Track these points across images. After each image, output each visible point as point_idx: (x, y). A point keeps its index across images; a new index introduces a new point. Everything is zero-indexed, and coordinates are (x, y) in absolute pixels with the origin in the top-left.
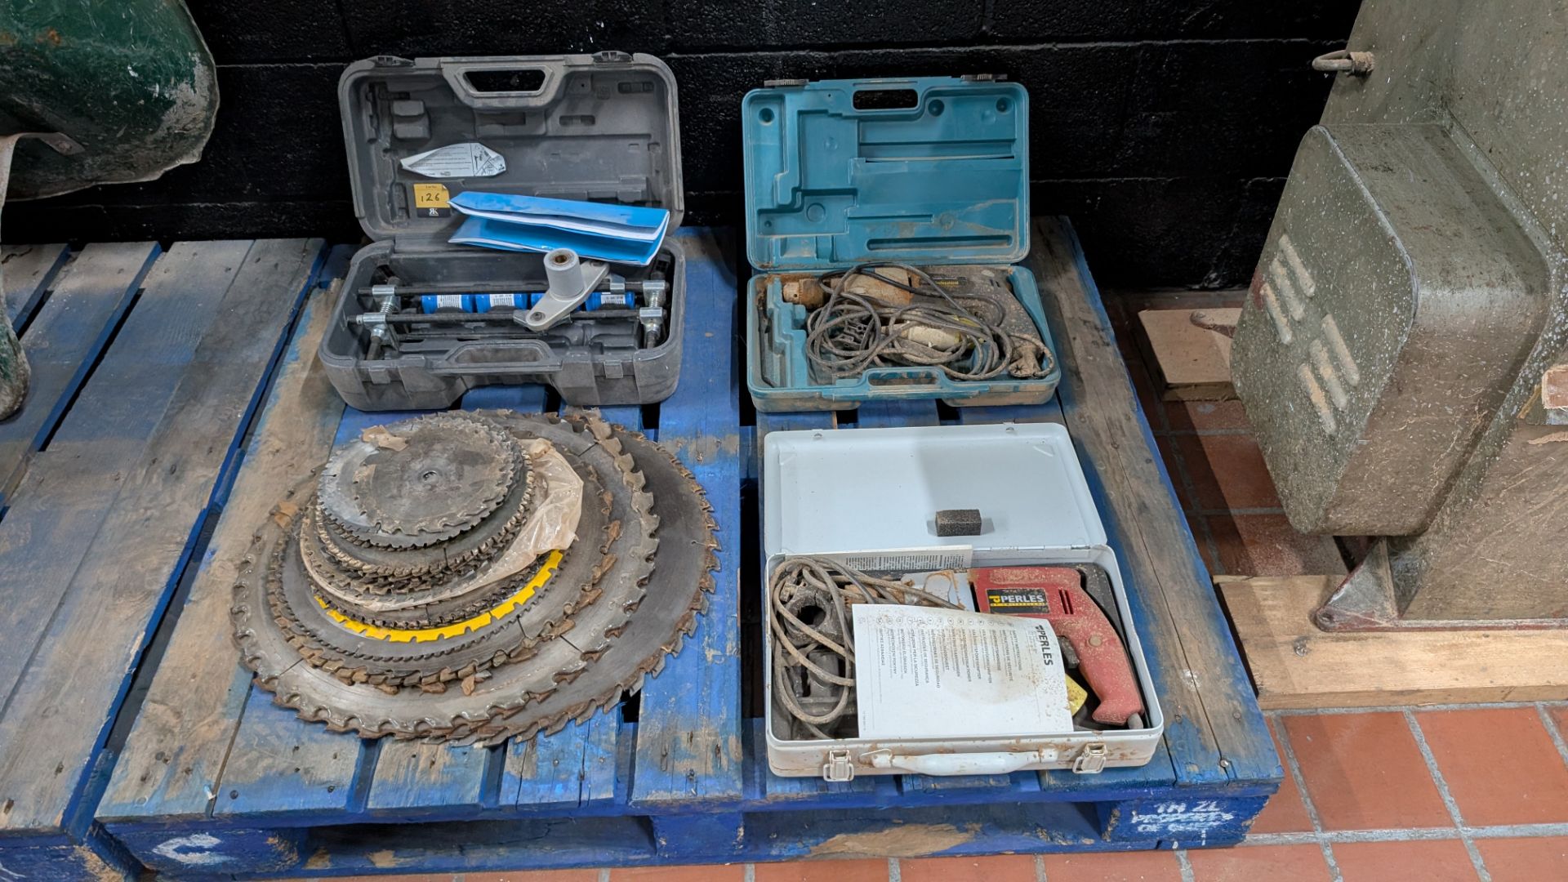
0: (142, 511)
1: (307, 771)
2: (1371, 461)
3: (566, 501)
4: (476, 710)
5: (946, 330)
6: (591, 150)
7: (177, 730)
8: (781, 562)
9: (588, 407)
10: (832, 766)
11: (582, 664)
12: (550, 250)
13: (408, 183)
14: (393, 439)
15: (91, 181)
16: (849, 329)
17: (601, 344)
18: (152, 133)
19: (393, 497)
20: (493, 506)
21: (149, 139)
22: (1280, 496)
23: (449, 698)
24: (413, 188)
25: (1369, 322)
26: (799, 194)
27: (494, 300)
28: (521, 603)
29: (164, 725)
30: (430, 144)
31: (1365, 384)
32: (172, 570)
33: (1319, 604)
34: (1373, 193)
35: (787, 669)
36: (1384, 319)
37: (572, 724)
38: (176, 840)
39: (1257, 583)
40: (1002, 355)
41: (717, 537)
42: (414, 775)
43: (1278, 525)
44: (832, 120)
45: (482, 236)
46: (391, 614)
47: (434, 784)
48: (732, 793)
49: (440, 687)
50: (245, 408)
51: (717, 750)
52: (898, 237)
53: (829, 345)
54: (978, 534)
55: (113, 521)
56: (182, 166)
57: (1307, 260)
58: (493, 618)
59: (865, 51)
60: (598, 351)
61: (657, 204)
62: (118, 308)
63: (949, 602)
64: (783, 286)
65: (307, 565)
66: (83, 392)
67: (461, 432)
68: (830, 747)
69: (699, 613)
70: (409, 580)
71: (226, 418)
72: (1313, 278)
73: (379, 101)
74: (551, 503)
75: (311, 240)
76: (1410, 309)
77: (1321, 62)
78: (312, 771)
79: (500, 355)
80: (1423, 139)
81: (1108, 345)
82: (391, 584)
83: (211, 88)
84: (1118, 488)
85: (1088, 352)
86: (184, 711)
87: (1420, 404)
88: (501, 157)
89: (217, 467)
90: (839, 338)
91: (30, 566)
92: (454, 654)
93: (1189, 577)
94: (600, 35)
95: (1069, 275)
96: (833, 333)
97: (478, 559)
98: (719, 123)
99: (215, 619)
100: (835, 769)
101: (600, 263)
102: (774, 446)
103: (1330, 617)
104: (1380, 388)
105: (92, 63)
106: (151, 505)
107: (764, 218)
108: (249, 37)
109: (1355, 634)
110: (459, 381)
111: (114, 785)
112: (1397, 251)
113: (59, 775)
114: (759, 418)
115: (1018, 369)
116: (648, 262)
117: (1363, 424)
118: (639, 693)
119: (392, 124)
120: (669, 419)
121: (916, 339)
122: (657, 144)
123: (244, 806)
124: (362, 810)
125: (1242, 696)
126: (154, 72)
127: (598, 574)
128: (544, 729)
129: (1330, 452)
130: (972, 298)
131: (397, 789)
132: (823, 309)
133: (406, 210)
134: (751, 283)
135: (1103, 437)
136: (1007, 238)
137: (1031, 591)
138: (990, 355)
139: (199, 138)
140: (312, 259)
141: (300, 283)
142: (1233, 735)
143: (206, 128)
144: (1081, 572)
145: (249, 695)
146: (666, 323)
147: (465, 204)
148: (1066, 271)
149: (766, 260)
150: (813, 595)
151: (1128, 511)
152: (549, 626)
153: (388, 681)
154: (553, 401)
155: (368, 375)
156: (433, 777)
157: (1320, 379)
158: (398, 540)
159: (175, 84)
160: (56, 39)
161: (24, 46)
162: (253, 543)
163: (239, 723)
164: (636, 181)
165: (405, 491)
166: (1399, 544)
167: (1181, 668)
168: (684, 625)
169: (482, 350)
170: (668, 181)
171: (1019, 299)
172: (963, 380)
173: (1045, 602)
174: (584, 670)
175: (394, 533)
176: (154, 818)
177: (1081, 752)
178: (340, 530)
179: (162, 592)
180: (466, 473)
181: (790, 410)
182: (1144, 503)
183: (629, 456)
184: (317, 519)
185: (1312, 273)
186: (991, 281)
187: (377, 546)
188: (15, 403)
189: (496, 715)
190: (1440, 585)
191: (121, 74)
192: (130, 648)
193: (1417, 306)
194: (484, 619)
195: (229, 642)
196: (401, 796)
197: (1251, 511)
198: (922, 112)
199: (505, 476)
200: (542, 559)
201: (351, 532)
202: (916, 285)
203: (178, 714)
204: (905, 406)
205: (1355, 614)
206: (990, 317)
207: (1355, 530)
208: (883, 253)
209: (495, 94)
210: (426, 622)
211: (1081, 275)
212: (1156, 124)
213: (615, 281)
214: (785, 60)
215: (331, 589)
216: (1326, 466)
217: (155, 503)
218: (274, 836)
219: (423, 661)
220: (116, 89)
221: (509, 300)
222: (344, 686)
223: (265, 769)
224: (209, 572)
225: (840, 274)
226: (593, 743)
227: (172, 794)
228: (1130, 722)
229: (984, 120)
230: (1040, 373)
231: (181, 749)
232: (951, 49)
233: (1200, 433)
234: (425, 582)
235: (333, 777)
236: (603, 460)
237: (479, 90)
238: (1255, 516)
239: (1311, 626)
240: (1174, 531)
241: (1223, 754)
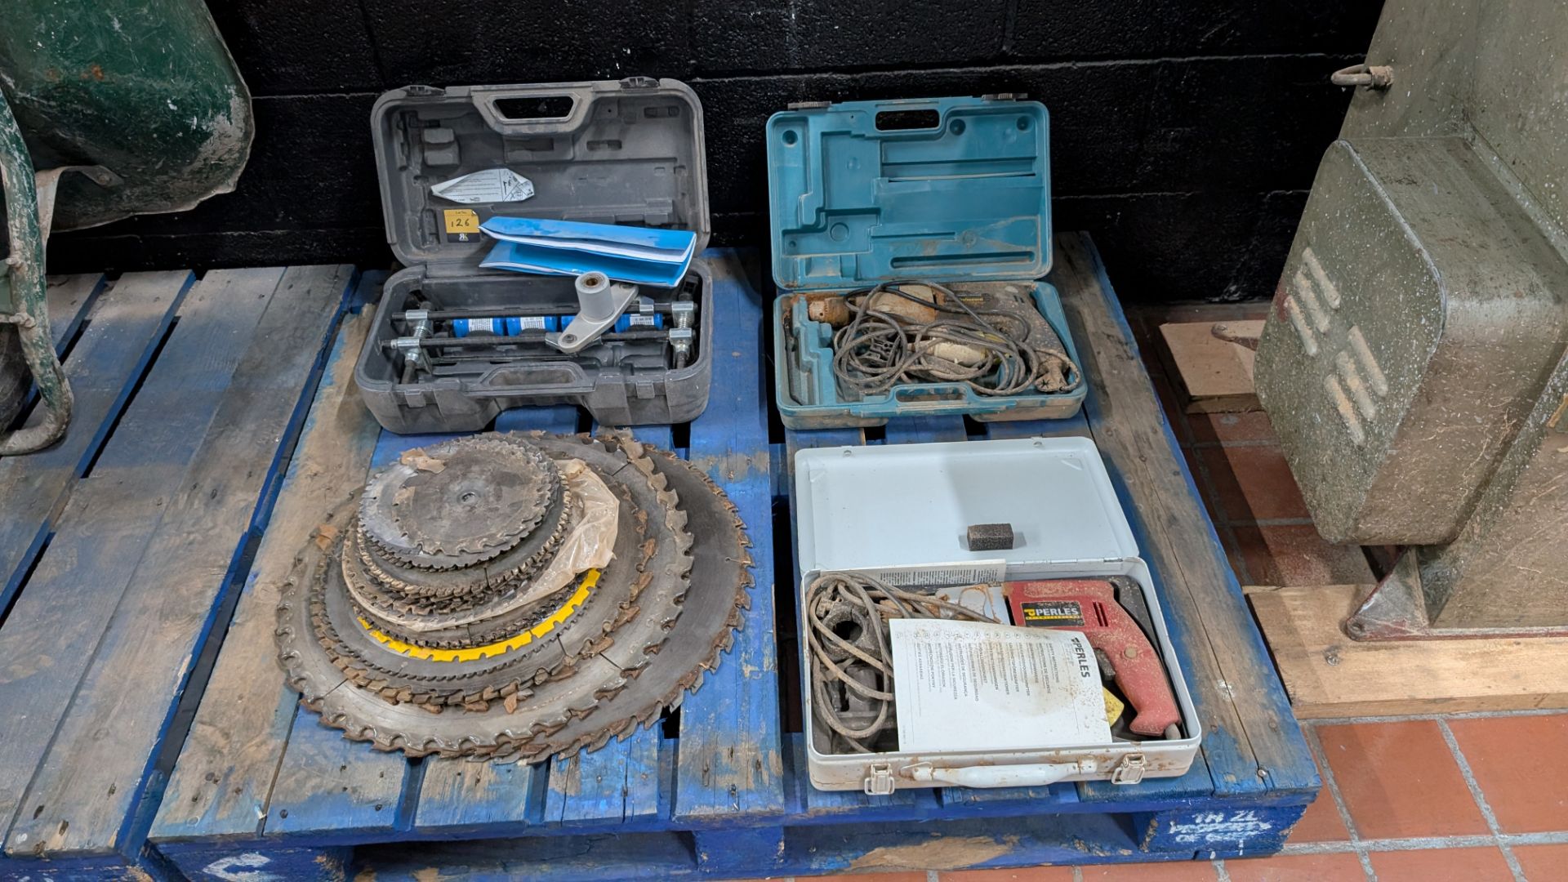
0: (185, 535)
1: (354, 790)
2: (1400, 470)
3: (603, 520)
4: (518, 727)
5: (972, 346)
6: (618, 174)
7: (225, 751)
8: (816, 578)
9: (620, 427)
10: (873, 779)
11: (622, 681)
12: (581, 274)
13: (438, 208)
14: (431, 461)
15: (128, 212)
16: (875, 346)
17: (631, 365)
18: (191, 163)
19: (433, 518)
20: (532, 526)
21: (188, 169)
22: (1308, 507)
23: (492, 717)
24: (443, 213)
25: (1397, 334)
26: (823, 214)
27: (525, 323)
28: (561, 621)
29: (214, 746)
30: (460, 170)
31: (1393, 395)
32: (216, 593)
33: (1349, 614)
34: (1398, 206)
35: (826, 684)
36: (1412, 330)
37: (614, 741)
38: (227, 859)
39: (1286, 593)
40: (1029, 370)
41: (750, 554)
42: (459, 793)
43: (1307, 535)
44: (856, 141)
45: (512, 261)
46: (434, 634)
47: (480, 801)
48: (774, 807)
49: (483, 705)
50: (282, 432)
51: (758, 765)
52: (922, 255)
53: (856, 363)
54: (1011, 548)
55: (157, 546)
56: (218, 196)
57: (1332, 272)
58: (533, 637)
59: (887, 73)
60: (628, 372)
61: (683, 226)
62: (156, 334)
63: (984, 616)
64: (809, 305)
65: (350, 586)
66: (124, 419)
67: (498, 453)
68: (871, 761)
69: (735, 628)
70: (451, 600)
71: (264, 442)
72: (1338, 290)
73: (409, 129)
74: (588, 522)
75: (343, 267)
76: (1439, 321)
77: (1340, 76)
78: (359, 790)
79: (533, 377)
80: (1445, 152)
81: (1132, 358)
82: (433, 604)
83: (246, 120)
84: (1147, 500)
85: (1112, 366)
86: (232, 732)
87: (1449, 413)
88: (530, 183)
89: (256, 491)
90: (865, 356)
91: (78, 590)
92: (496, 673)
93: (1220, 588)
94: (626, 61)
95: (1091, 290)
96: (859, 351)
97: (518, 578)
98: (742, 145)
99: (260, 641)
100: (876, 782)
101: (629, 285)
102: (804, 463)
103: (1361, 627)
104: (1409, 398)
105: (134, 98)
106: (193, 529)
107: (789, 238)
108: (283, 70)
109: (1385, 643)
110: (493, 403)
111: (166, 805)
112: (1424, 263)
113: (112, 796)
114: (788, 436)
115: (1044, 384)
116: (677, 283)
117: (1392, 434)
118: (679, 708)
119: (423, 152)
120: (699, 437)
121: (943, 356)
122: (682, 167)
123: (295, 824)
124: (410, 828)
125: (1277, 706)
126: (192, 106)
127: (636, 592)
128: (586, 746)
129: (1358, 462)
130: (997, 314)
131: (443, 807)
132: (849, 327)
133: (437, 235)
134: (777, 302)
135: (1131, 450)
136: (1029, 255)
137: (1066, 604)
138: (1016, 370)
139: (233, 169)
140: (343, 285)
141: (333, 307)
142: (1269, 745)
143: (241, 159)
144: (1113, 584)
145: (295, 716)
146: (695, 343)
147: (495, 228)
148: (1087, 285)
149: (791, 279)
150: (849, 610)
151: (1158, 523)
152: (588, 644)
153: (432, 701)
154: (585, 422)
155: (404, 399)
156: (478, 795)
157: (1347, 391)
158: (438, 562)
159: (212, 117)
160: (100, 74)
161: (70, 82)
162: (295, 566)
163: (287, 743)
164: (663, 204)
165: (445, 512)
166: (1428, 552)
167: (1216, 679)
168: (721, 641)
169: (515, 373)
170: (694, 203)
171: (1044, 315)
172: (990, 395)
173: (1080, 615)
174: (624, 687)
175: (435, 554)
176: (206, 838)
177: (1119, 763)
178: (382, 552)
179: (207, 615)
180: (504, 494)
181: (818, 427)
182: (1173, 515)
183: (661, 475)
184: (359, 541)
185: (1337, 286)
186: (1015, 297)
187: (419, 567)
188: (59, 430)
189: (539, 732)
190: (1471, 593)
191: (161, 107)
192: (178, 671)
193: (1445, 317)
194: (524, 638)
195: (274, 664)
196: (448, 813)
197: (1277, 522)
198: (943, 132)
199: (542, 496)
200: (580, 577)
201: (393, 553)
202: (941, 302)
203: (227, 735)
204: (932, 422)
205: (1385, 623)
206: (1015, 333)
207: (1385, 539)
208: (906, 271)
209: (525, 120)
210: (468, 641)
211: (1103, 289)
212: (1174, 140)
213: (643, 303)
214: (808, 83)
215: (373, 610)
216: (1355, 476)
217: (197, 527)
218: (322, 855)
219: (465, 679)
220: (155, 122)
221: (539, 322)
222: (388, 705)
223: (313, 788)
224: (252, 595)
225: (865, 293)
226: (636, 759)
227: (223, 814)
228: (1167, 733)
229: (1006, 138)
230: (1067, 388)
231: (231, 769)
232: (972, 69)
233: (1224, 444)
234: (467, 602)
235: (380, 796)
236: (638, 480)
237: (507, 116)
238: (1281, 527)
239: (1342, 635)
240: (1204, 542)
241: (1260, 764)
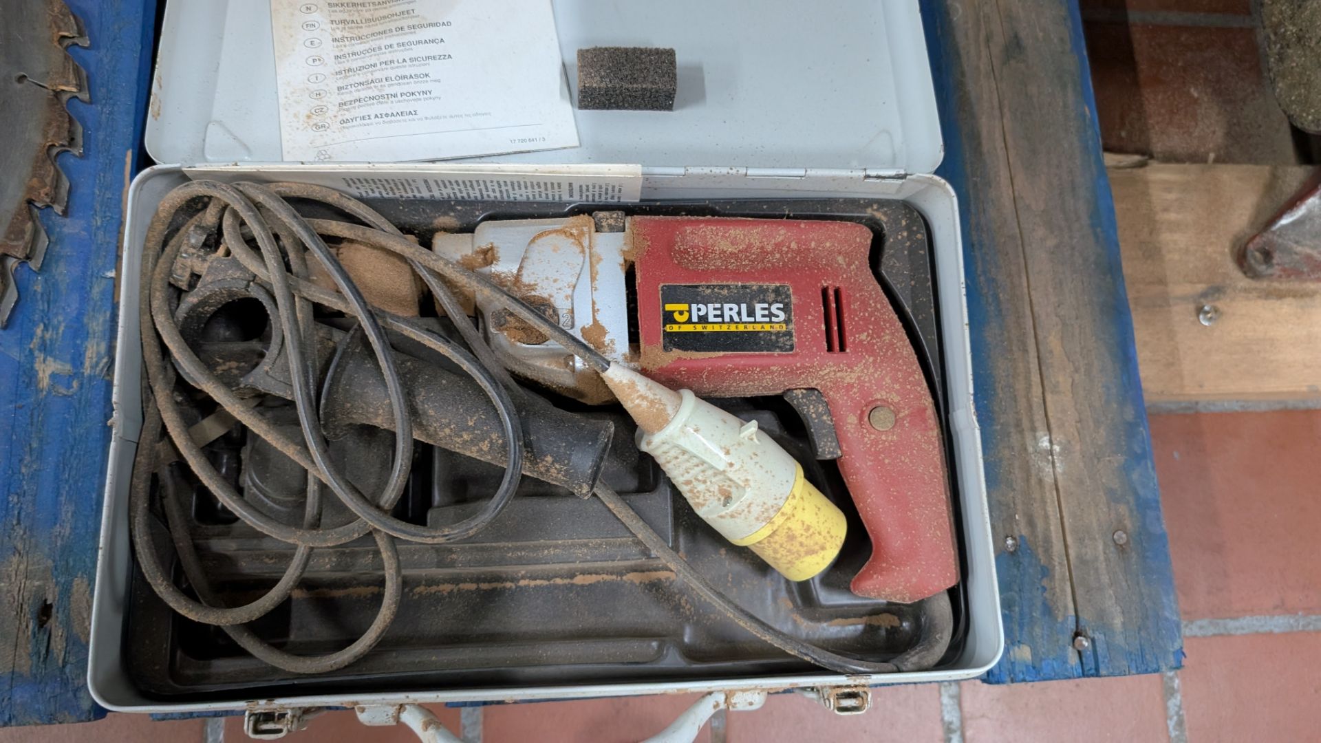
33: (1252, 224)
39: (1158, 174)
54: (669, 108)
125: (1136, 496)
137: (762, 291)
142: (1106, 581)
144: (874, 226)
151: (984, 52)
167: (1034, 429)
173: (787, 321)
182: (1016, 36)
239: (1231, 267)
240: (1065, 106)
241: (1082, 623)
